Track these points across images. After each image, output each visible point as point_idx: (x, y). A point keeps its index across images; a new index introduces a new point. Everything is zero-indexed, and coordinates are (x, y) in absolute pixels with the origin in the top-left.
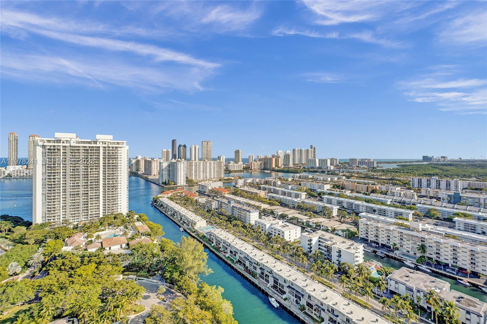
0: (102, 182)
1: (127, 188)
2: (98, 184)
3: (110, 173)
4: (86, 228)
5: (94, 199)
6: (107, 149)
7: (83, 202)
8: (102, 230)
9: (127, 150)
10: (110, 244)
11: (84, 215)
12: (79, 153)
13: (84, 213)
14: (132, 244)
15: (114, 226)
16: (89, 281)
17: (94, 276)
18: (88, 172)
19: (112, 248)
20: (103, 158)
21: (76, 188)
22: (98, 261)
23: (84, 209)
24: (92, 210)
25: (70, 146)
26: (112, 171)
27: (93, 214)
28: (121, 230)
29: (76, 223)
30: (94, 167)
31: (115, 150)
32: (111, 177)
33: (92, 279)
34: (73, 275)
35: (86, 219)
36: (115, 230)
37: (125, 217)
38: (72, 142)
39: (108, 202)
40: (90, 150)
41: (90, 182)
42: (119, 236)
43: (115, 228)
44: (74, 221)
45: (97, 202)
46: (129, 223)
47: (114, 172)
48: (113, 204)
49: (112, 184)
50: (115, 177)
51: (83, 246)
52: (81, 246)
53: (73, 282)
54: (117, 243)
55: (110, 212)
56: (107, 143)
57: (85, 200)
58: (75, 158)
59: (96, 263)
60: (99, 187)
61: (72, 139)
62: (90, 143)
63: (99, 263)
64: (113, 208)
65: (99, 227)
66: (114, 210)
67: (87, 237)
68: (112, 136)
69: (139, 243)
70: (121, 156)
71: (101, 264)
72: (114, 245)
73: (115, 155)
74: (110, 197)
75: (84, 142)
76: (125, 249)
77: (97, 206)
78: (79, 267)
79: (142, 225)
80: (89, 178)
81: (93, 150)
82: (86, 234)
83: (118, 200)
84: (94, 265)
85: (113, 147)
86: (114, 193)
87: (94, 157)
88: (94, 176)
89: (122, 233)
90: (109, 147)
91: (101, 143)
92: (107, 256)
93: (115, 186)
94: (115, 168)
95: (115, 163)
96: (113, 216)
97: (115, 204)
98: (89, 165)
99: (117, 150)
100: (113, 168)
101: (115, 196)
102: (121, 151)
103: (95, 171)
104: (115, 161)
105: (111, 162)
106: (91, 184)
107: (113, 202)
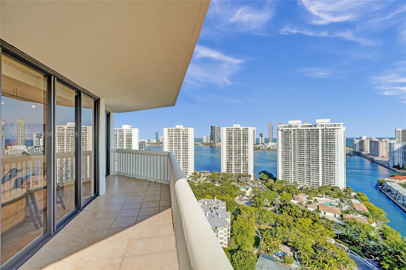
0: (321, 158)
1: (344, 165)
2: (317, 159)
3: (328, 151)
4: (308, 191)
5: (315, 170)
6: (325, 130)
8: (320, 196)
9: (344, 131)
10: (324, 210)
11: (308, 182)
12: (304, 134)
13: (308, 179)
14: (346, 217)
15: (331, 196)
16: (306, 231)
17: (310, 229)
18: (310, 148)
19: (327, 213)
20: (322, 138)
21: (302, 160)
22: (314, 219)
23: (307, 176)
24: (313, 179)
25: (298, 130)
26: (330, 149)
27: (314, 182)
28: (336, 201)
29: (301, 186)
30: (315, 146)
31: (332, 131)
32: (329, 155)
33: (308, 230)
34: (296, 221)
35: (308, 185)
36: (331, 200)
37: (342, 191)
38: (299, 126)
39: (326, 175)
40: (311, 132)
41: (312, 157)
43: (331, 198)
44: (300, 184)
45: (317, 173)
46: (345, 197)
47: (332, 150)
48: (331, 178)
49: (329, 160)
50: (332, 155)
52: (303, 203)
53: (295, 226)
54: (331, 211)
55: (328, 184)
56: (325, 126)
57: (308, 170)
58: (301, 138)
59: (312, 220)
60: (319, 161)
61: (299, 125)
62: (311, 126)
63: (315, 221)
64: (330, 181)
65: (318, 193)
66: (332, 183)
67: (308, 198)
69: (353, 219)
70: (338, 136)
71: (317, 222)
72: (328, 211)
73: (332, 136)
74: (328, 171)
75: (307, 126)
76: (338, 219)
77: (317, 176)
78: (300, 218)
79: (360, 203)
80: (311, 154)
81: (314, 132)
82: (308, 196)
83: (336, 175)
84: (310, 221)
85: (330, 129)
86: (332, 168)
87: (315, 137)
88: (315, 152)
89: (336, 204)
90: (326, 129)
91: (319, 126)
92: (322, 219)
93: (332, 162)
94: (332, 147)
95: (332, 142)
96: (330, 188)
97: (332, 178)
98: (311, 143)
99: (334, 131)
100: (331, 147)
101: (332, 171)
102: (338, 132)
103: (315, 149)
104: (332, 140)
105: (329, 141)
106: (312, 158)
107: (331, 176)
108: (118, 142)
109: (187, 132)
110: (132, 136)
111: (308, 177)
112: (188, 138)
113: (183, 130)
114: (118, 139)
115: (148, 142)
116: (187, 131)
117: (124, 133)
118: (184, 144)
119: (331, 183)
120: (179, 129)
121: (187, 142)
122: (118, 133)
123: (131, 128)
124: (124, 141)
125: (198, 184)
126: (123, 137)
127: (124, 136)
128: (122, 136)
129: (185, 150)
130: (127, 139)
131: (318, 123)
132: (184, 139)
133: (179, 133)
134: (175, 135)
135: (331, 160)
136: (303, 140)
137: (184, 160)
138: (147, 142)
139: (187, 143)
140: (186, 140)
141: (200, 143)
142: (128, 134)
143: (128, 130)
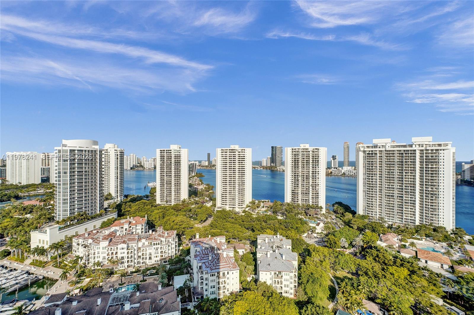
0: (419, 187)
1: (453, 199)
2: (413, 189)
3: (429, 179)
4: (400, 230)
5: (409, 204)
6: (425, 152)
7: (397, 204)
8: (418, 238)
9: (454, 153)
10: (426, 257)
11: (399, 218)
12: (394, 156)
13: (399, 215)
14: (459, 270)
15: (434, 240)
16: (401, 284)
17: (406, 282)
18: (403, 175)
19: (429, 262)
20: (420, 162)
21: (391, 190)
22: (411, 269)
23: (398, 211)
24: (407, 215)
25: (386, 151)
26: (431, 176)
27: (408, 219)
28: (442, 247)
29: (390, 223)
30: (410, 171)
31: (435, 153)
32: (430, 184)
33: (404, 284)
34: (386, 270)
35: (400, 222)
36: (435, 244)
37: (449, 233)
38: (387, 147)
39: (426, 210)
40: (405, 154)
41: (405, 186)
42: (439, 253)
43: (435, 242)
44: (388, 220)
45: (412, 208)
46: (455, 242)
47: (434, 178)
48: (433, 214)
49: (431, 191)
50: (435, 184)
51: (396, 247)
52: (395, 247)
53: (385, 277)
54: (436, 259)
55: (428, 222)
56: (424, 146)
57: (400, 203)
58: (390, 162)
59: (409, 270)
60: (415, 192)
61: (387, 144)
62: (405, 146)
63: (413, 272)
64: (432, 219)
65: (414, 234)
66: (435, 222)
67: (401, 240)
68: (432, 137)
69: (470, 273)
70: (443, 159)
71: (415, 274)
72: (431, 260)
73: (435, 159)
74: (428, 205)
75: (399, 146)
76: (447, 271)
77: (413, 212)
78: (391, 266)
80: (404, 182)
81: (408, 153)
82: (400, 237)
83: (440, 211)
84: (406, 272)
85: (432, 150)
86: (434, 201)
87: (409, 160)
88: (409, 180)
89: (443, 251)
90: (427, 150)
91: (417, 146)
92: (423, 269)
93: (435, 194)
94: (435, 174)
95: (435, 168)
96: (432, 227)
97: (435, 214)
98: (404, 169)
99: (439, 153)
100: (433, 174)
101: (435, 206)
102: (444, 153)
103: (410, 175)
104: (436, 165)
105: (430, 166)
106: (406, 188)
107: (433, 211)
108: (165, 165)
109: (244, 154)
110: (181, 158)
111: (400, 211)
112: (244, 161)
113: (239, 151)
114: (165, 161)
115: (200, 164)
116: (244, 152)
117: (172, 153)
118: (241, 168)
119: (432, 222)
120: (234, 150)
121: (244, 165)
122: (165, 153)
123: (180, 148)
124: (172, 163)
125: (256, 216)
126: (171, 159)
127: (173, 157)
128: (170, 157)
129: (241, 175)
130: (175, 160)
131: (415, 142)
132: (241, 161)
133: (234, 154)
134: (229, 156)
135: (433, 191)
136: (394, 164)
137: (240, 186)
138: (198, 165)
139: (244, 167)
140: (242, 163)
141: (258, 167)
142: (176, 156)
143: (177, 150)
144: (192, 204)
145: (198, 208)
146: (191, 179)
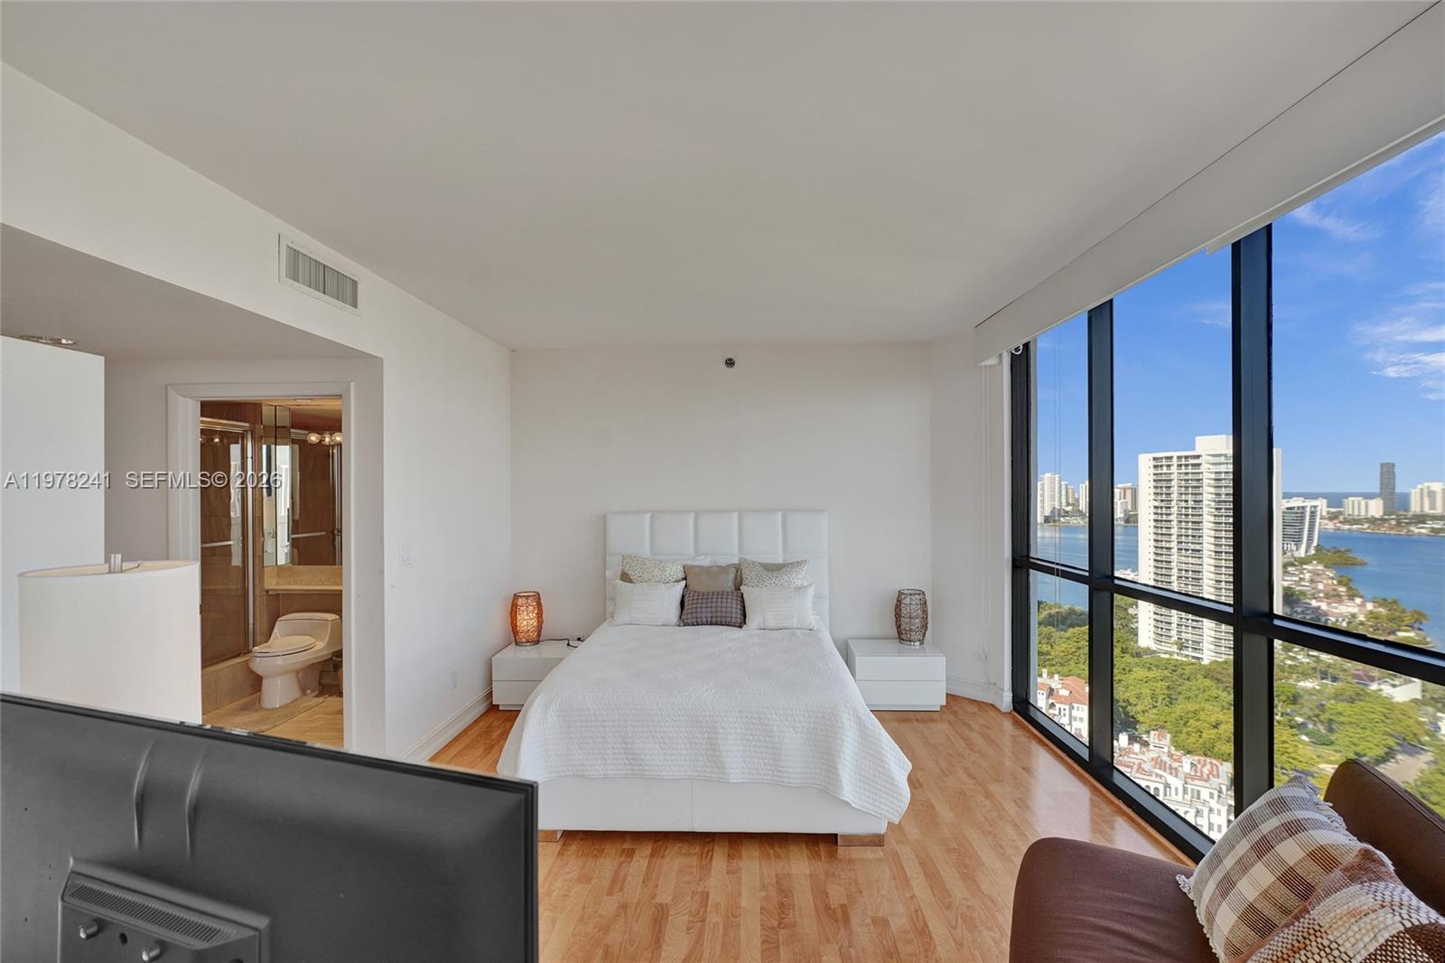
108: (1174, 510)
114: (1175, 496)
115: (1333, 510)
117: (1203, 468)
122: (1174, 469)
124: (1205, 502)
126: (1199, 487)
127: (1205, 482)
128: (1194, 484)
138: (1324, 513)
142: (1221, 475)
143: (1225, 456)
144: (1305, 675)
145: (1337, 696)
146: (1290, 569)
